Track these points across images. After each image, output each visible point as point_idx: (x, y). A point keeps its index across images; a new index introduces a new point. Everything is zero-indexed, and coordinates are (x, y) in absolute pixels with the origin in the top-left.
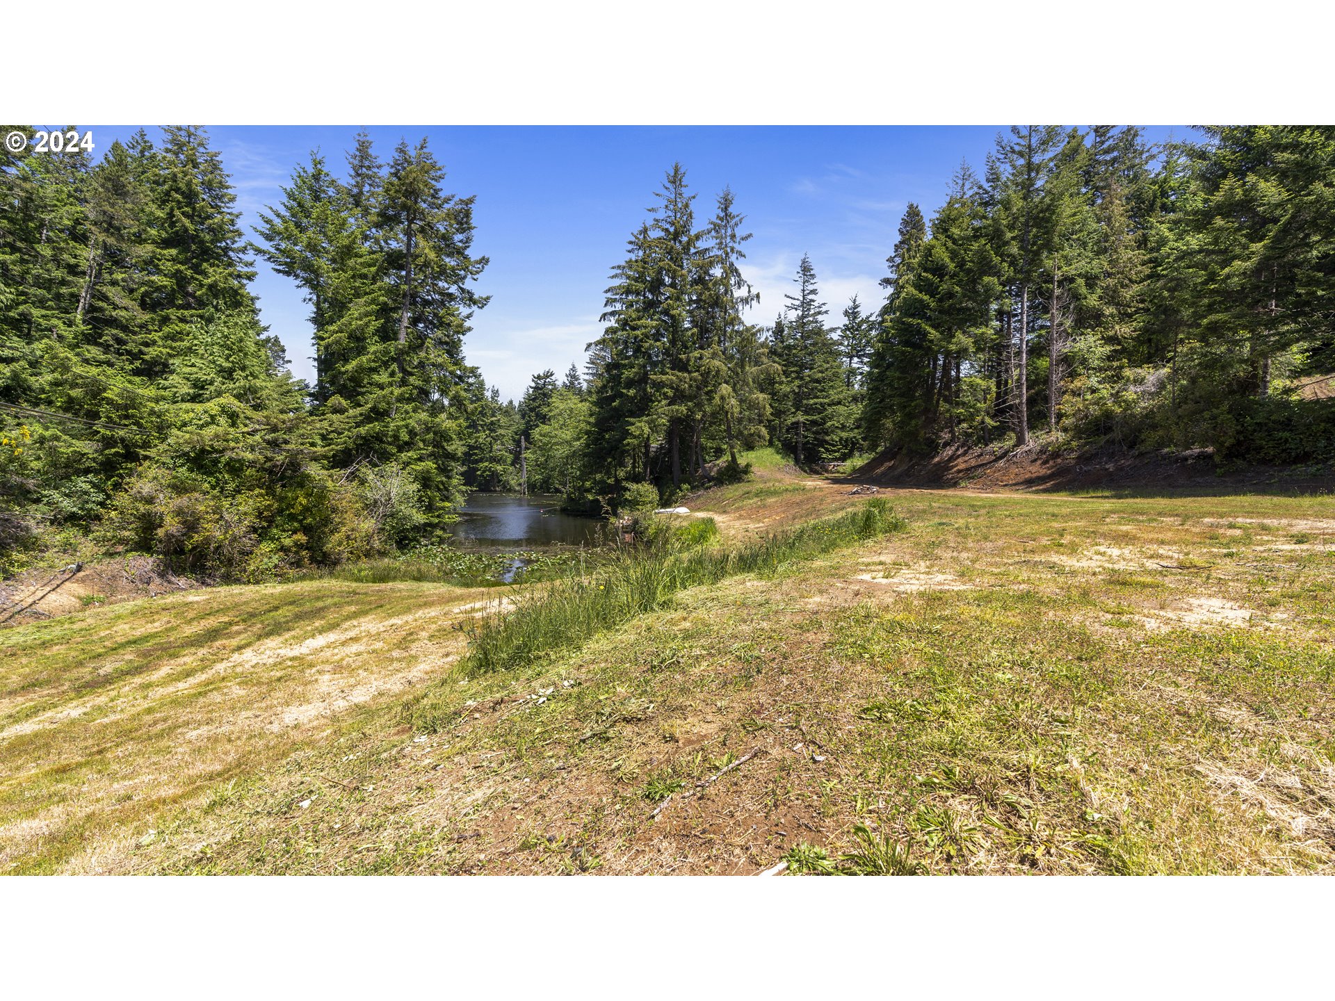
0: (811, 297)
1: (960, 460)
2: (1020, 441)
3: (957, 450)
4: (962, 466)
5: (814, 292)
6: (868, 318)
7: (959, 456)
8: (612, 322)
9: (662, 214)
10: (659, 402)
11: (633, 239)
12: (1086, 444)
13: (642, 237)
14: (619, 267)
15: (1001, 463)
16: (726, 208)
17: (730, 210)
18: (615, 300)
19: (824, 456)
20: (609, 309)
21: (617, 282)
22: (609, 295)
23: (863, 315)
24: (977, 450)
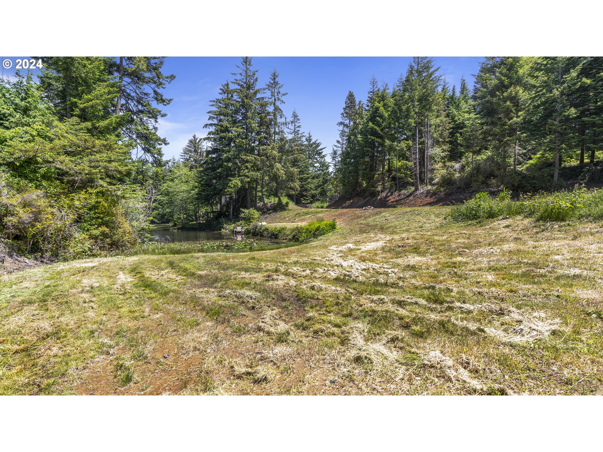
0: (298, 129)
1: (390, 197)
2: (417, 189)
3: (387, 194)
4: (393, 200)
5: (299, 127)
6: (315, 142)
7: (389, 196)
8: (212, 129)
9: (239, 77)
10: (244, 170)
11: (222, 88)
12: (447, 189)
13: (226, 87)
14: (214, 101)
15: (411, 198)
16: (274, 79)
17: (277, 80)
18: (214, 118)
19: (303, 202)
20: (210, 122)
21: (214, 109)
22: (210, 114)
23: (313, 141)
24: (396, 193)
